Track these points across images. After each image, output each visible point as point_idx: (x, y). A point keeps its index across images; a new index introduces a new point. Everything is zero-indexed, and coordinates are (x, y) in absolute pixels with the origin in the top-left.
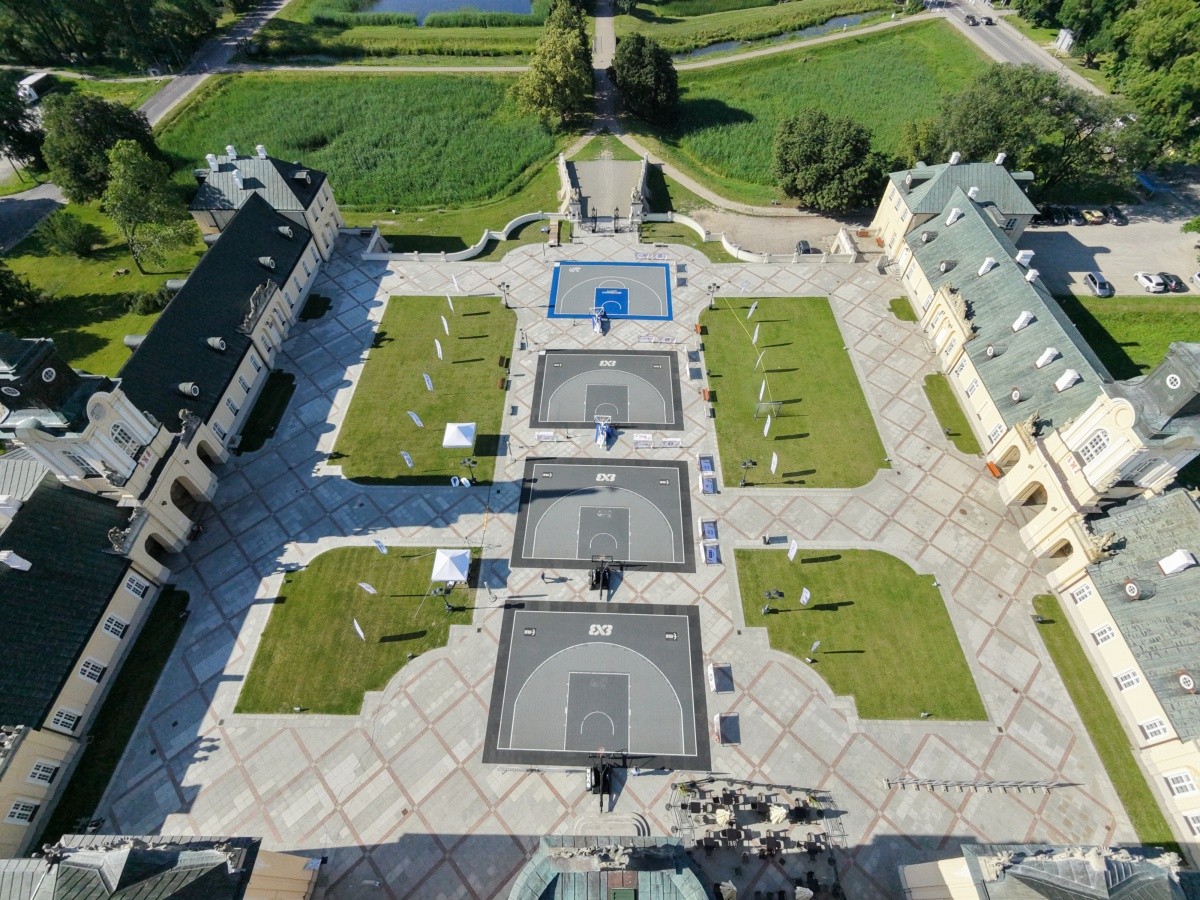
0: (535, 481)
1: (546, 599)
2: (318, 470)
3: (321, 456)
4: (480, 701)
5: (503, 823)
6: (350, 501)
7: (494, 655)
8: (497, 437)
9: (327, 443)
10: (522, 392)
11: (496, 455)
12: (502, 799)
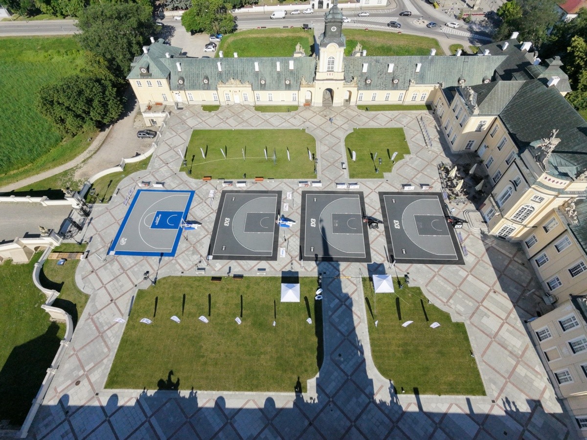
0: (316, 255)
1: (386, 246)
2: (311, 398)
3: (299, 401)
4: (440, 269)
5: (483, 255)
6: (337, 364)
7: (419, 266)
8: (283, 277)
11: (298, 277)
12: (476, 256)
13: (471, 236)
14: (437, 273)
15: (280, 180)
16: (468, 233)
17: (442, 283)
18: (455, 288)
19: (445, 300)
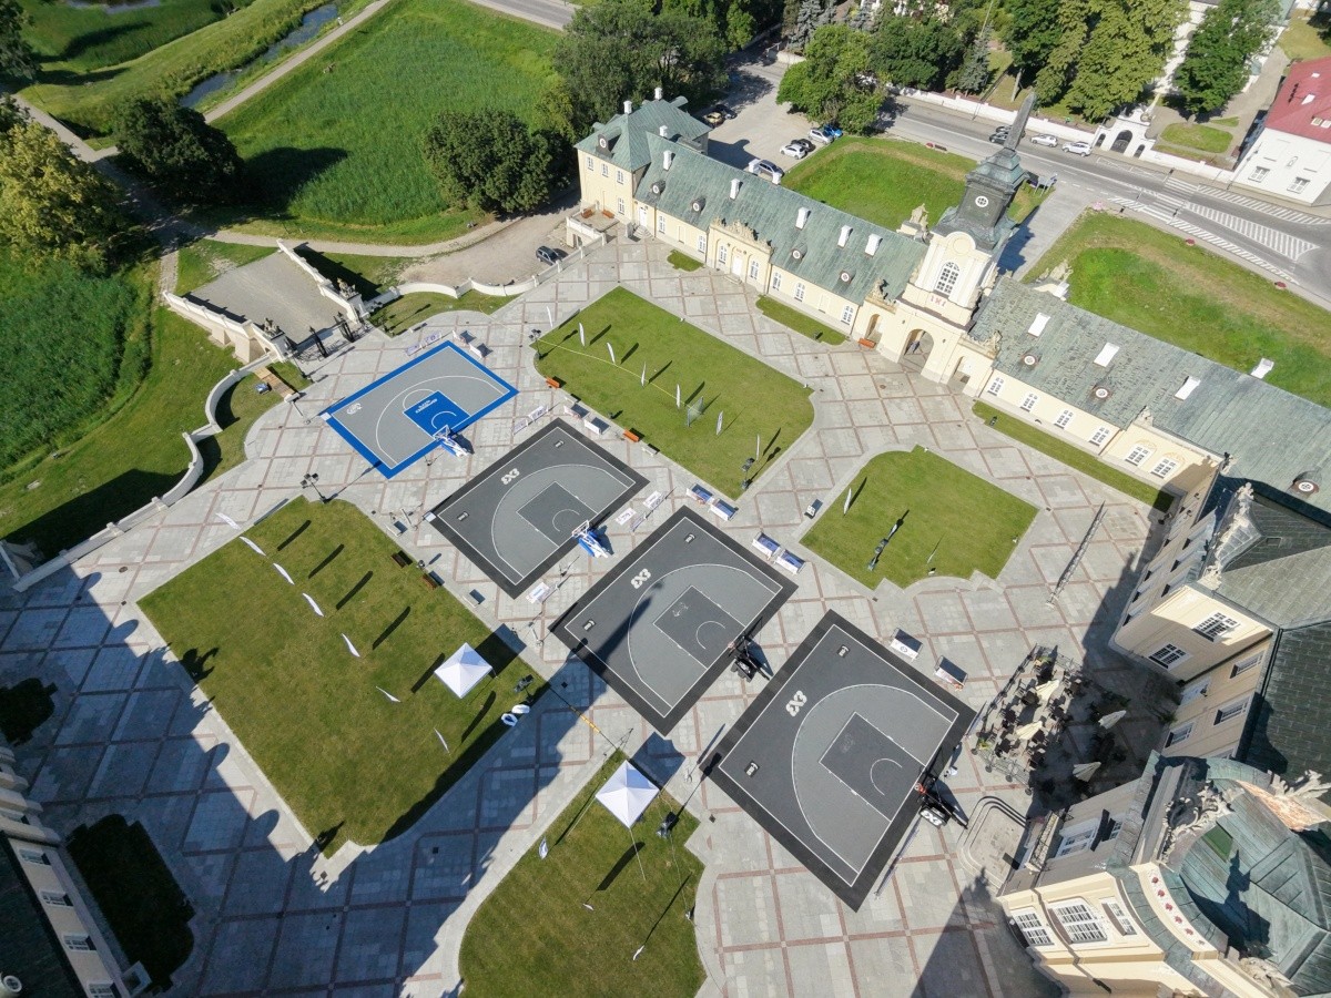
0: (585, 641)
1: (728, 728)
2: (324, 875)
3: (305, 860)
4: (790, 870)
5: (926, 931)
6: (417, 860)
7: (751, 823)
8: (493, 636)
9: (291, 837)
10: (460, 575)
11: (516, 655)
12: (904, 916)
13: (943, 865)
14: (772, 872)
15: (668, 459)
16: (941, 852)
17: (760, 903)
18: (777, 939)
19: (727, 941)
